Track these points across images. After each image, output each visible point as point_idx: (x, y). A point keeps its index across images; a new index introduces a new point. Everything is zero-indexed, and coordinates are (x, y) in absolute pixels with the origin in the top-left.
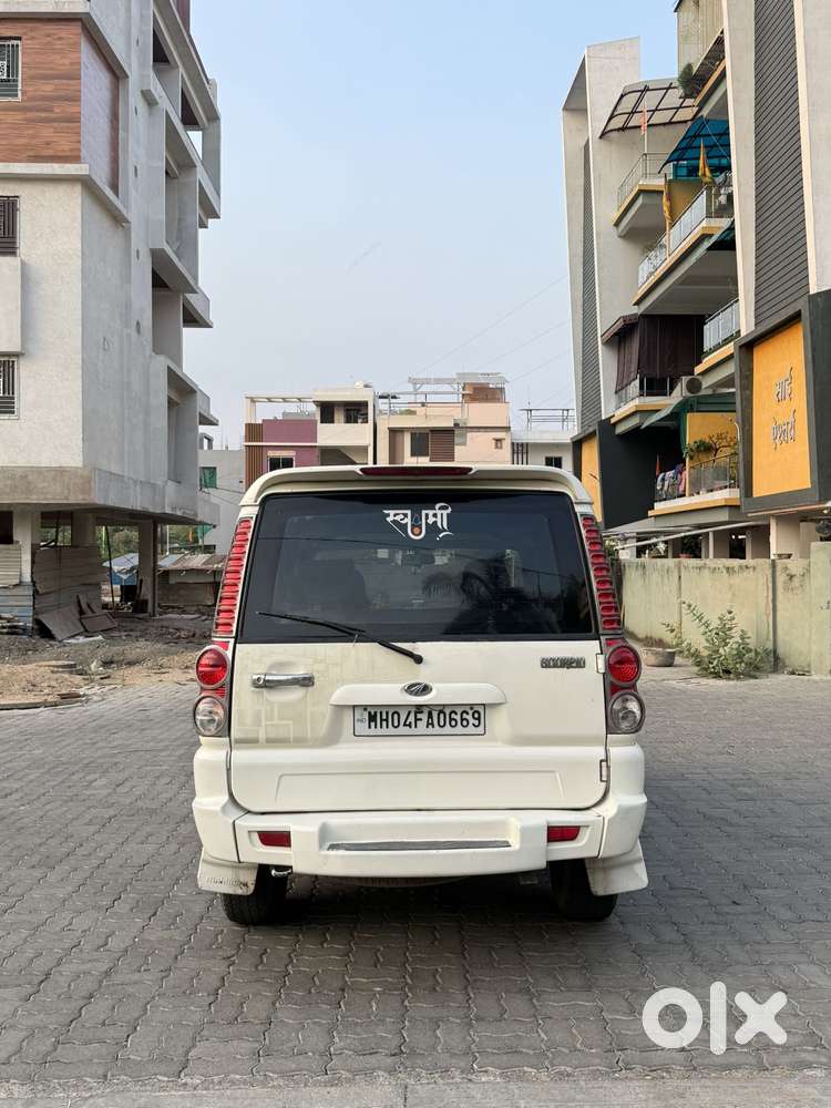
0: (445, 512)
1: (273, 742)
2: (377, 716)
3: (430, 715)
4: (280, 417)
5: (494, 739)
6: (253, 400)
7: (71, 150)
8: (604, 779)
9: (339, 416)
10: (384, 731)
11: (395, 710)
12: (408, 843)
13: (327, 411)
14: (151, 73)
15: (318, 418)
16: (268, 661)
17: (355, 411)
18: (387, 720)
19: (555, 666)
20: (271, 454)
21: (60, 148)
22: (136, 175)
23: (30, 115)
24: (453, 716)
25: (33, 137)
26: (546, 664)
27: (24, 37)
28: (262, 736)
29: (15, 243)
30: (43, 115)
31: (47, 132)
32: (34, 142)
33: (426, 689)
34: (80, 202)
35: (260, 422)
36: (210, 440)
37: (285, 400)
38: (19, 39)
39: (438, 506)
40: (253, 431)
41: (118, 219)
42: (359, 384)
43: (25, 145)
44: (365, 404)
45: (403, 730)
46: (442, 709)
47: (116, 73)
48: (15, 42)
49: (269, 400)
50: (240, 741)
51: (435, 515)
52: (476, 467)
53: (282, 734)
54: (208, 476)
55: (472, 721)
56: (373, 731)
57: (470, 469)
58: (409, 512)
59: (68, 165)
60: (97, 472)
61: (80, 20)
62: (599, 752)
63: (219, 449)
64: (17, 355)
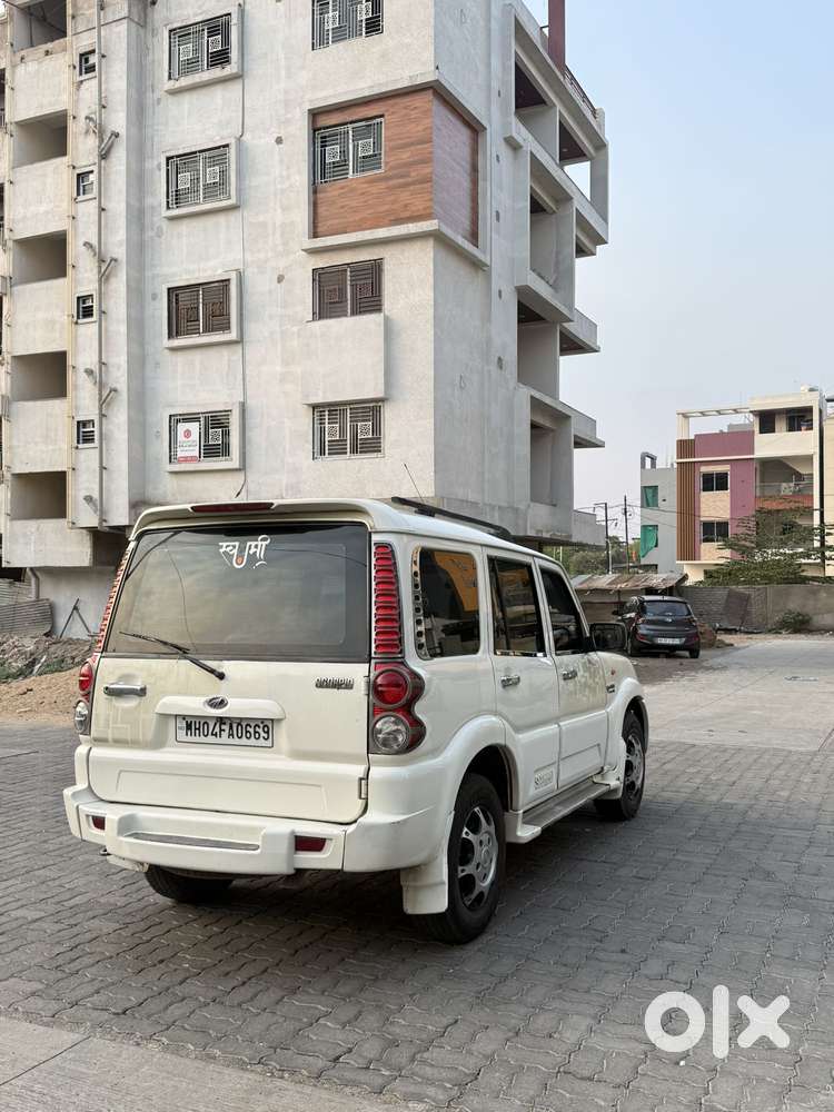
0: (264, 543)
1: (120, 743)
2: (193, 725)
3: (231, 728)
4: (726, 431)
5: (279, 753)
6: (685, 416)
7: (425, 209)
8: (363, 796)
9: (781, 425)
10: (197, 739)
11: (205, 720)
12: (171, 837)
13: (767, 420)
14: (514, 120)
15: (757, 429)
16: (119, 673)
17: (798, 418)
18: (199, 729)
19: (327, 686)
20: (704, 469)
21: (414, 208)
22: (498, 219)
23: (391, 183)
24: (248, 728)
25: (393, 202)
26: (321, 684)
27: (386, 114)
28: (110, 737)
29: (380, 301)
30: (401, 181)
31: (404, 196)
32: (394, 207)
33: (222, 703)
34: (432, 255)
35: (693, 437)
36: (653, 459)
37: (736, 411)
38: (382, 116)
39: (260, 538)
40: (685, 447)
41: (477, 265)
42: (805, 388)
43: (387, 211)
44: (809, 410)
45: (211, 739)
46: (240, 721)
47: (474, 128)
48: (379, 120)
49: (703, 414)
50: (97, 740)
51: (256, 546)
52: (277, 502)
53: (123, 737)
54: (650, 496)
55: (263, 734)
56: (189, 738)
57: (272, 504)
58: (237, 544)
59: (420, 224)
60: (445, 501)
61: (431, 87)
62: (360, 770)
63: (664, 467)
64: (382, 400)
